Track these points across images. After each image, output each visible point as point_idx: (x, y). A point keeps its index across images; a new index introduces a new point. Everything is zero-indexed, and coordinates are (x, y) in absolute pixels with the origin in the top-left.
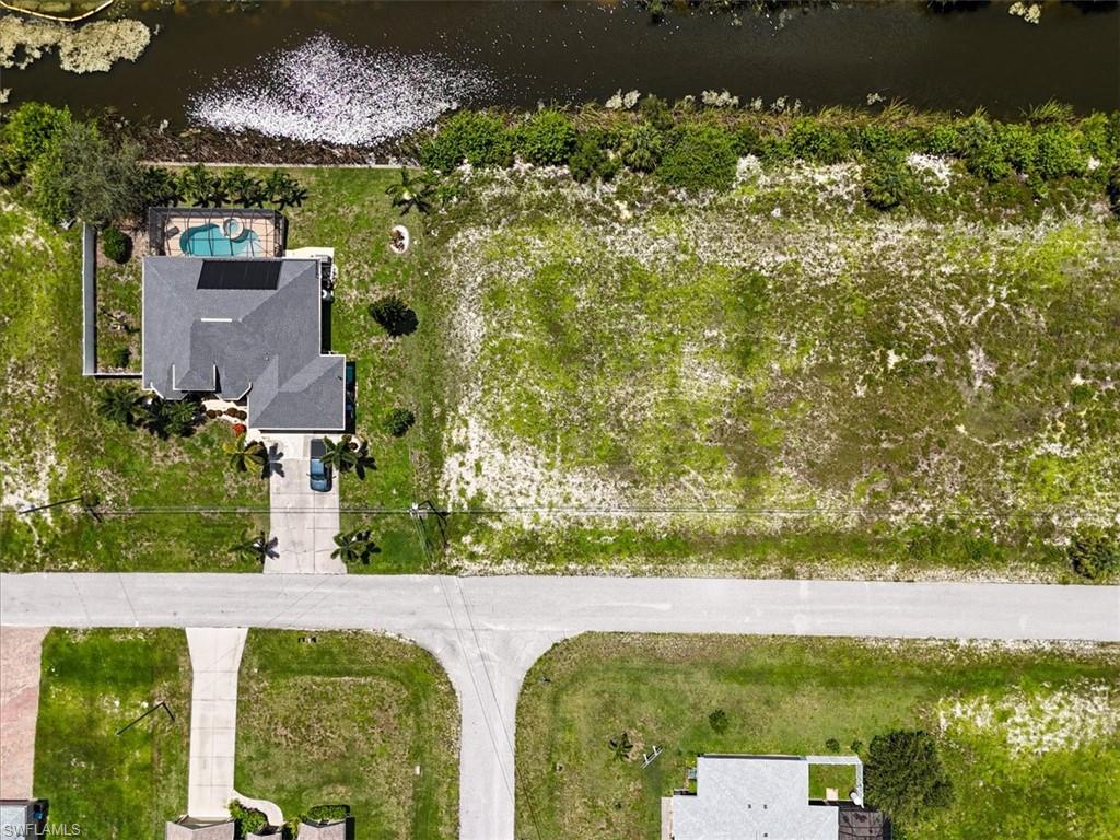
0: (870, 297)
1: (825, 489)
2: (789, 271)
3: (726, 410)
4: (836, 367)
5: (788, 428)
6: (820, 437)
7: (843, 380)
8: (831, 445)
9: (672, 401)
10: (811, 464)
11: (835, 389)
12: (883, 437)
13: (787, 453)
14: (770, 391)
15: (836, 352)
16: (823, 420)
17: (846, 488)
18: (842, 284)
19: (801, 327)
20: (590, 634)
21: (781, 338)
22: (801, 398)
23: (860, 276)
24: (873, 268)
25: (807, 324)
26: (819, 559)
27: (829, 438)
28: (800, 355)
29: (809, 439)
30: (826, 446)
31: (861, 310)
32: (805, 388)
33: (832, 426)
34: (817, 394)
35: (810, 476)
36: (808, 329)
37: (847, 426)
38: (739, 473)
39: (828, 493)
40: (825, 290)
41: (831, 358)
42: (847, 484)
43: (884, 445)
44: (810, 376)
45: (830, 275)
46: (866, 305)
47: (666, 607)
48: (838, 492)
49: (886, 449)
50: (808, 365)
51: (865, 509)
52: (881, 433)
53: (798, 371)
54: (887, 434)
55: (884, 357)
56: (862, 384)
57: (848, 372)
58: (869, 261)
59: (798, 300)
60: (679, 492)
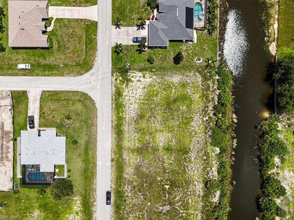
0: (183, 181)
1: (134, 169)
2: (190, 161)
3: (154, 144)
4: (165, 172)
5: (149, 160)
6: (147, 168)
7: (162, 174)
8: (145, 171)
9: (156, 131)
10: (140, 166)
11: (159, 172)
12: (147, 184)
13: (143, 160)
14: (159, 155)
15: (169, 172)
16: (151, 169)
17: (134, 174)
18: (186, 174)
19: (175, 164)
20: (97, 110)
21: (173, 159)
22: (157, 163)
23: (188, 179)
24: (190, 182)
25: (176, 165)
26: (116, 168)
27: (147, 170)
28: (168, 163)
29: (147, 165)
30: (145, 170)
31: (180, 179)
32: (160, 164)
33: (150, 171)
34: (158, 168)
35: (137, 166)
36: (175, 165)
37: (150, 175)
38: (138, 148)
39: (133, 170)
40: (185, 170)
41: (167, 171)
42: (135, 175)
43: (145, 184)
44: (163, 166)
45: (189, 171)
46: (181, 180)
47: (104, 129)
48: (133, 173)
49: (144, 185)
50: (165, 165)
51: (129, 179)
52: (148, 184)
53: (164, 163)
54: (148, 185)
55: (168, 185)
56: (161, 179)
57: (164, 175)
58: (192, 181)
59: (182, 163)
60: (133, 132)
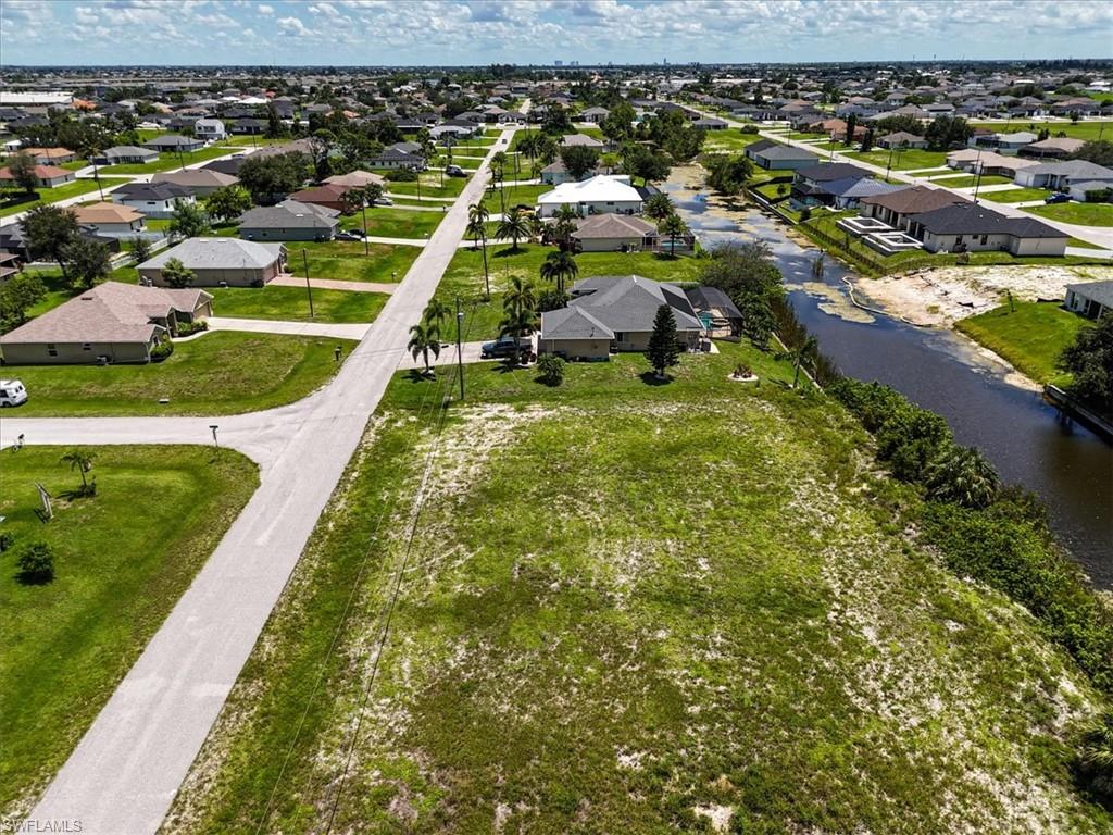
0: (856, 771)
1: (413, 709)
2: (854, 646)
3: (574, 582)
4: (678, 718)
5: (544, 654)
6: (523, 700)
7: (651, 731)
8: (508, 715)
10: (466, 690)
11: (628, 720)
12: (522, 807)
13: (493, 654)
14: (614, 628)
15: (705, 717)
16: (561, 701)
17: (407, 743)
18: (864, 722)
19: (748, 665)
21: (719, 639)
22: (602, 669)
23: (895, 751)
24: (927, 774)
25: (756, 673)
26: (264, 715)
27: (523, 710)
28: (690, 665)
29: (522, 682)
30: (505, 708)
31: (818, 755)
32: (625, 673)
33: (549, 716)
34: (614, 692)
35: (444, 687)
36: (745, 675)
37: (550, 739)
38: (462, 600)
39: (403, 714)
40: (837, 697)
41: (696, 709)
42: (417, 744)
43: (502, 810)
44: (655, 683)
45: (874, 702)
46: (834, 766)
47: (262, 540)
48: (403, 730)
49: (492, 814)
50: (673, 677)
51: (351, 781)
52: (532, 802)
53: (658, 662)
54: (530, 815)
55: (723, 799)
56: (644, 762)
57: (670, 736)
58: (942, 767)
59: (799, 659)
60: (441, 544)
